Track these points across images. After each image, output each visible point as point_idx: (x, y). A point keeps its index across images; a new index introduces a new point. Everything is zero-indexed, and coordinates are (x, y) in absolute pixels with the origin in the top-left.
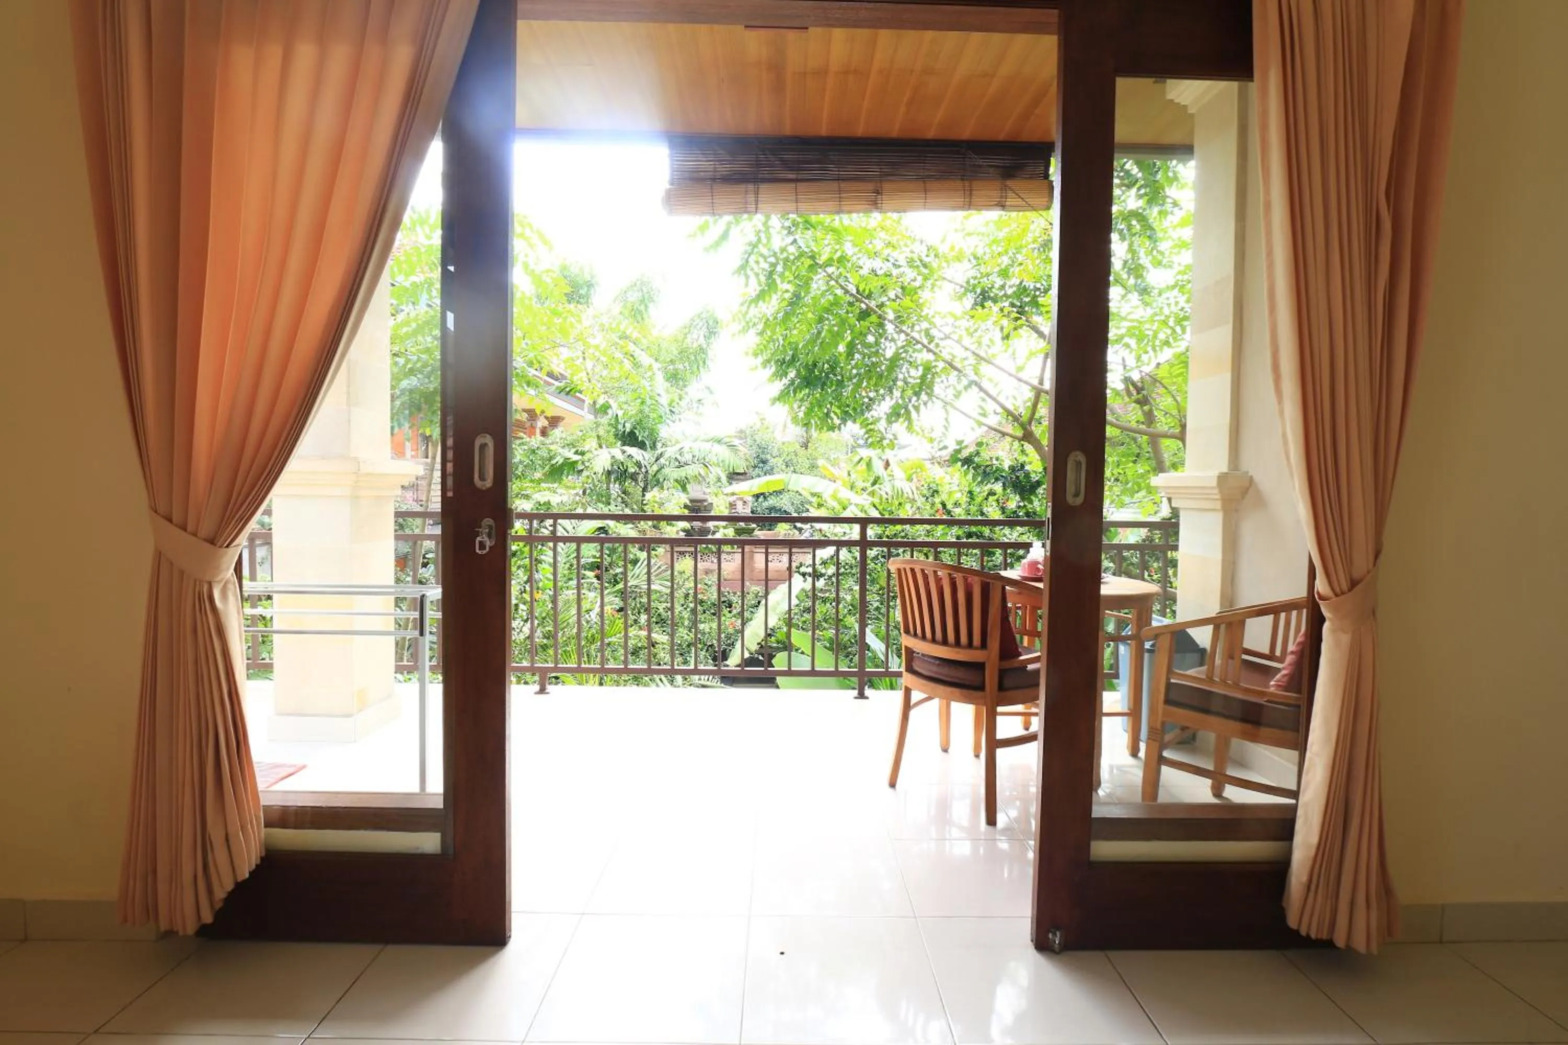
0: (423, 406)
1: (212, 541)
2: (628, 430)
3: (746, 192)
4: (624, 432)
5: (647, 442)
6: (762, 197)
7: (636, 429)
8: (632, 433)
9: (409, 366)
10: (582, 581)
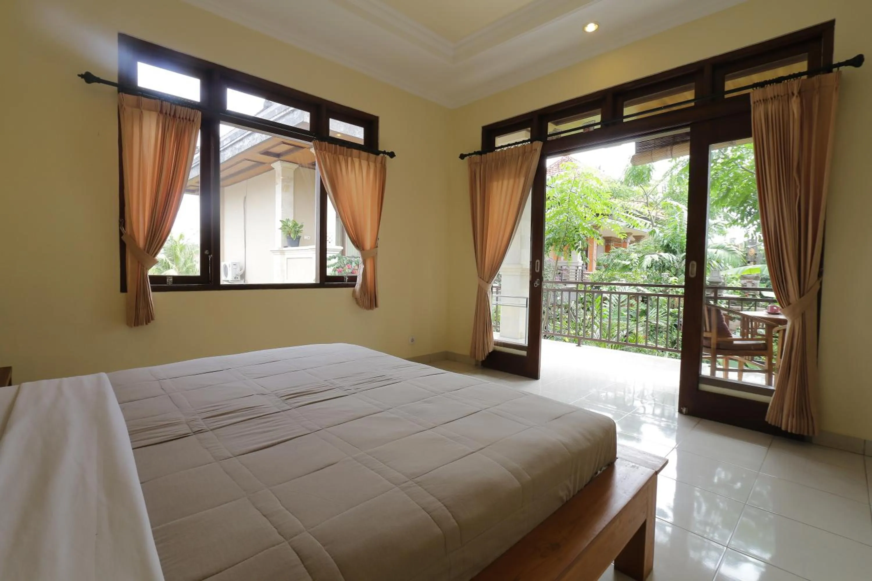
0: (554, 244)
1: (487, 282)
2: (665, 244)
3: (667, 151)
4: (663, 245)
5: (677, 250)
6: (674, 151)
7: (670, 243)
8: (668, 245)
9: (550, 229)
10: (621, 317)
